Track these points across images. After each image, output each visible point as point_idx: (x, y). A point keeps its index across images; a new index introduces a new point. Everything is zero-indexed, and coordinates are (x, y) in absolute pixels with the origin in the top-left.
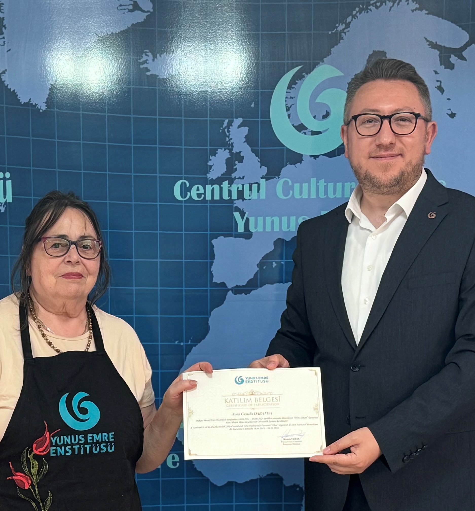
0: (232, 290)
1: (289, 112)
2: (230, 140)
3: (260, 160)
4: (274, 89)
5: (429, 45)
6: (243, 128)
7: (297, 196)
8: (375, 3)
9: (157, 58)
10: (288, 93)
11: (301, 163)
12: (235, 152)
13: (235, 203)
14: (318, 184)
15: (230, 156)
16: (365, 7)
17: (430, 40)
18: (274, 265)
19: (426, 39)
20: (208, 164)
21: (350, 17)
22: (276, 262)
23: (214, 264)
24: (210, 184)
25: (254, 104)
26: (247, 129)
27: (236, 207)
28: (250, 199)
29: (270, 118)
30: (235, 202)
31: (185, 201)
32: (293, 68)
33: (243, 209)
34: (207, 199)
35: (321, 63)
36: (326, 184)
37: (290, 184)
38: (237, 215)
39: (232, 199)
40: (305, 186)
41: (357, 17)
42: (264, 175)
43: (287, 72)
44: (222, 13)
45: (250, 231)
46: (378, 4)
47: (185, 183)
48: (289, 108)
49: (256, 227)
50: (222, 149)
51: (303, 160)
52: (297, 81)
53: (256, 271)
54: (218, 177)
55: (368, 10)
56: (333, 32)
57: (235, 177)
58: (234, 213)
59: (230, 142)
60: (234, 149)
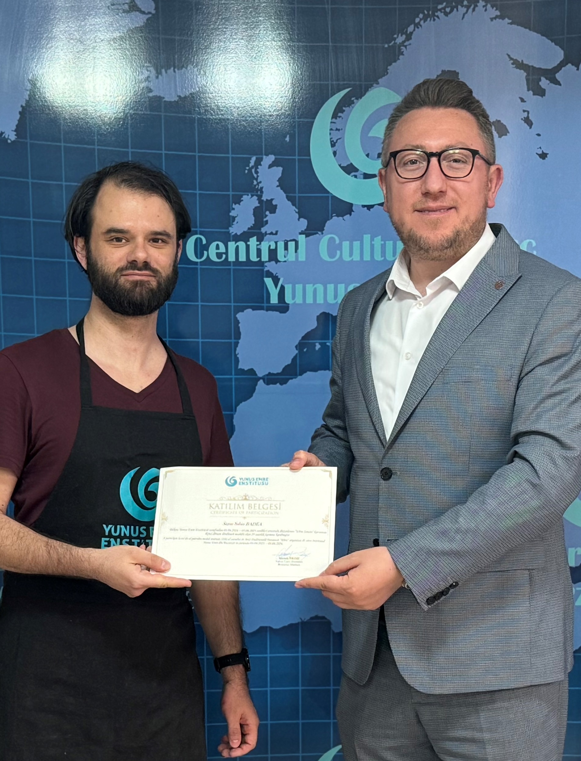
0: (263, 378)
1: (335, 149)
2: (258, 184)
3: (298, 209)
4: (315, 118)
5: (513, 64)
6: (275, 168)
7: (346, 258)
8: (444, 8)
9: (162, 75)
10: (333, 124)
11: (351, 215)
12: (265, 200)
13: (266, 266)
14: (373, 243)
15: (259, 205)
16: (430, 13)
17: (515, 58)
18: (318, 346)
19: (509, 56)
20: (231, 214)
21: (412, 27)
22: (320, 344)
23: (239, 345)
24: (233, 241)
25: (290, 137)
26: (281, 169)
27: (268, 271)
28: (285, 261)
29: (309, 155)
30: (266, 264)
31: (201, 262)
32: (339, 90)
33: (277, 273)
34: (229, 260)
35: (375, 85)
36: (383, 242)
37: (337, 241)
38: (268, 281)
39: (263, 260)
40: (357, 244)
41: (421, 26)
42: (303, 230)
43: (332, 96)
44: (246, 18)
45: (285, 303)
46: (448, 10)
47: (201, 239)
48: (335, 143)
49: (294, 297)
50: (248, 195)
51: (353, 211)
52: (344, 108)
53: (294, 355)
54: (244, 232)
55: (436, 18)
56: (391, 44)
57: (266, 232)
58: (265, 279)
59: (258, 186)
60: (264, 195)
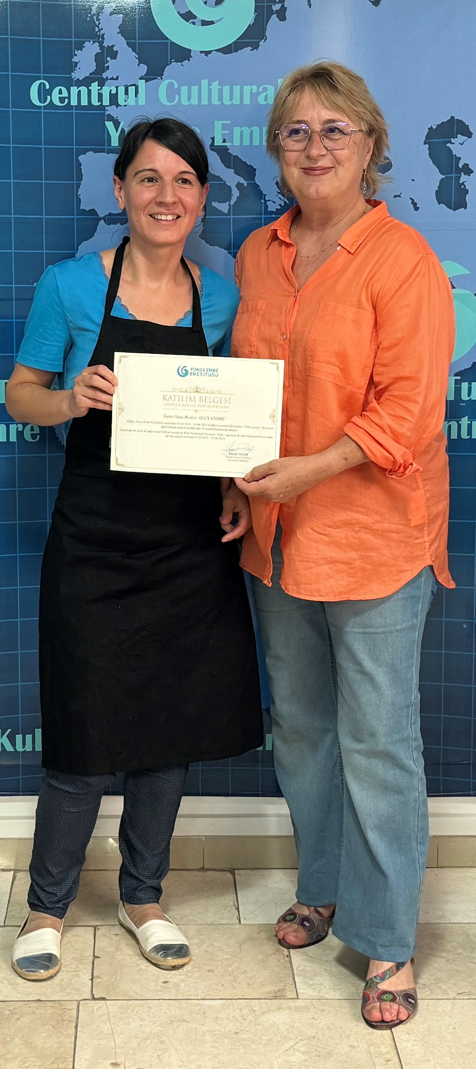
0: (104, 218)
3: (138, 55)
6: (116, 15)
7: (185, 102)
11: (189, 61)
13: (107, 110)
14: (210, 87)
15: (100, 51)
23: (81, 186)
24: (75, 86)
26: (121, 16)
27: (109, 115)
28: (126, 106)
29: (149, 3)
30: (107, 108)
31: (44, 106)
33: (117, 117)
34: (72, 104)
37: (176, 86)
38: (110, 125)
39: (104, 104)
40: (195, 89)
42: (143, 75)
47: (44, 84)
50: (90, 41)
51: (192, 57)
54: (86, 77)
57: (107, 77)
58: (106, 122)
59: (100, 32)
60: (105, 41)
